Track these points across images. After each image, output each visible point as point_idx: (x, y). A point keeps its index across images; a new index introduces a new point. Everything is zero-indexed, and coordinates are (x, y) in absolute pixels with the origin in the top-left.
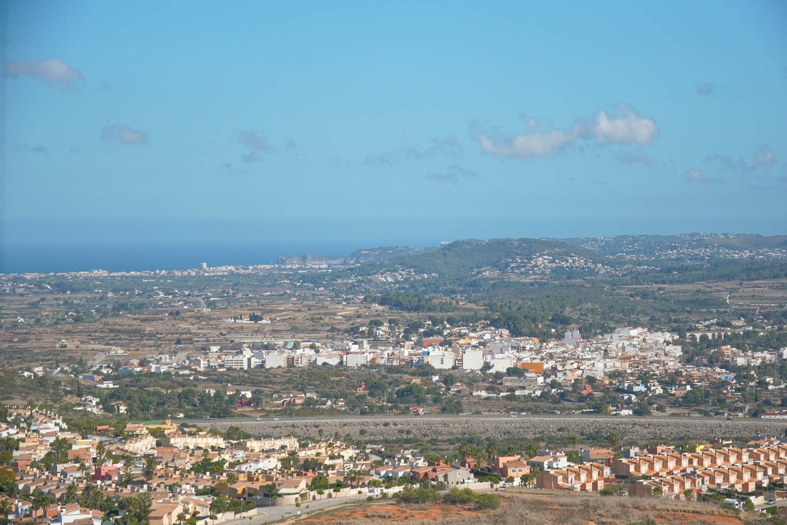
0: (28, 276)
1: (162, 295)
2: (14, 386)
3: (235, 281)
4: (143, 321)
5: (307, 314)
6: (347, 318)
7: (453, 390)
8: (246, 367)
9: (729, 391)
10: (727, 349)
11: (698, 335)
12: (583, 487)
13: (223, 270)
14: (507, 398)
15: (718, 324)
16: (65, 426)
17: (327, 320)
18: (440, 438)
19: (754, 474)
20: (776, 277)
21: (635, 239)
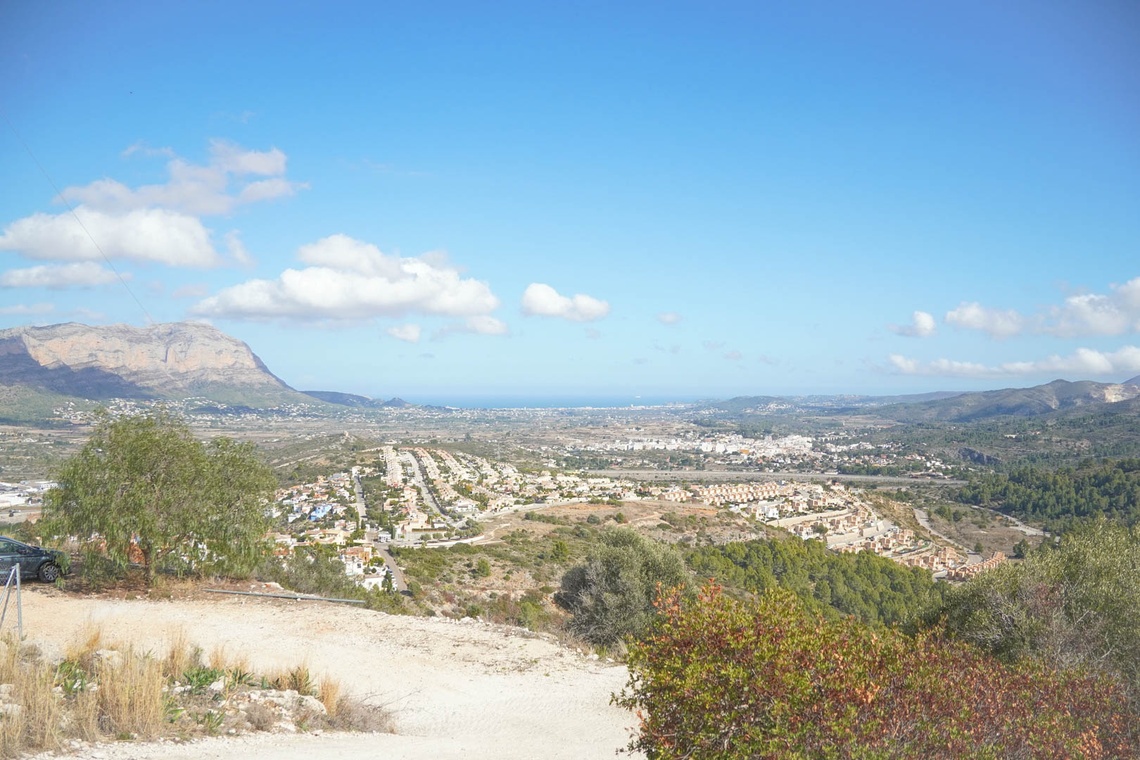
0: (560, 409)
1: (610, 418)
2: (522, 454)
3: (643, 412)
4: (592, 429)
5: (661, 427)
6: (678, 429)
7: (707, 460)
8: (626, 449)
9: (817, 463)
10: (829, 445)
11: (824, 439)
12: (676, 500)
13: (639, 408)
14: (728, 464)
15: (834, 434)
16: (517, 471)
17: (669, 430)
18: (688, 480)
19: (747, 495)
20: (865, 414)
21: (817, 397)
